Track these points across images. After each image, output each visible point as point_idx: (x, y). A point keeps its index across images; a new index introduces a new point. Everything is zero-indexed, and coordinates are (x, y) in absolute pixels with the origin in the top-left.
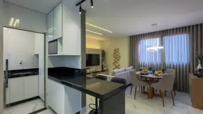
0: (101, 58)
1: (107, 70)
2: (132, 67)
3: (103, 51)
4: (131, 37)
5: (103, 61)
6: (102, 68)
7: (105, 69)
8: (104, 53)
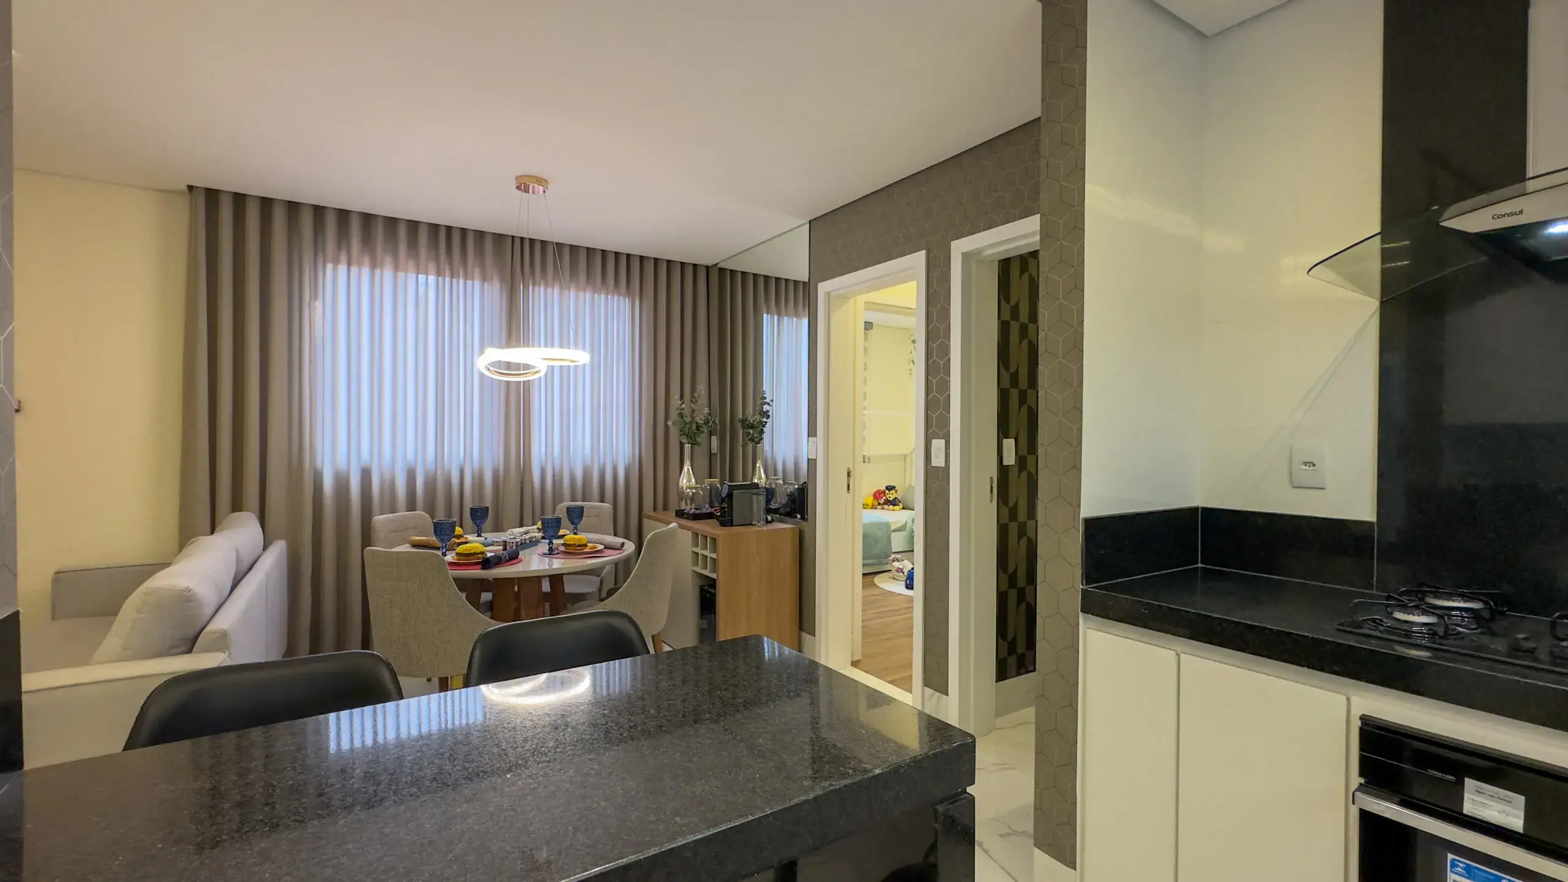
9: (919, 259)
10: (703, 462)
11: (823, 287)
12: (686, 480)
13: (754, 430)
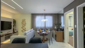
0: (12, 24)
1: (17, 32)
2: (33, 29)
3: (14, 20)
4: (32, 14)
5: (14, 26)
6: (14, 31)
7: (15, 31)
8: (15, 22)
9: (73, 9)
10: (57, 26)
11: (65, 13)
12: (55, 28)
13: (60, 24)
